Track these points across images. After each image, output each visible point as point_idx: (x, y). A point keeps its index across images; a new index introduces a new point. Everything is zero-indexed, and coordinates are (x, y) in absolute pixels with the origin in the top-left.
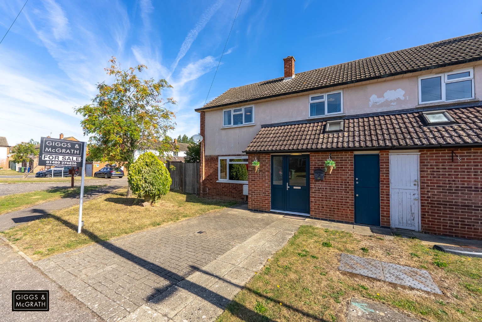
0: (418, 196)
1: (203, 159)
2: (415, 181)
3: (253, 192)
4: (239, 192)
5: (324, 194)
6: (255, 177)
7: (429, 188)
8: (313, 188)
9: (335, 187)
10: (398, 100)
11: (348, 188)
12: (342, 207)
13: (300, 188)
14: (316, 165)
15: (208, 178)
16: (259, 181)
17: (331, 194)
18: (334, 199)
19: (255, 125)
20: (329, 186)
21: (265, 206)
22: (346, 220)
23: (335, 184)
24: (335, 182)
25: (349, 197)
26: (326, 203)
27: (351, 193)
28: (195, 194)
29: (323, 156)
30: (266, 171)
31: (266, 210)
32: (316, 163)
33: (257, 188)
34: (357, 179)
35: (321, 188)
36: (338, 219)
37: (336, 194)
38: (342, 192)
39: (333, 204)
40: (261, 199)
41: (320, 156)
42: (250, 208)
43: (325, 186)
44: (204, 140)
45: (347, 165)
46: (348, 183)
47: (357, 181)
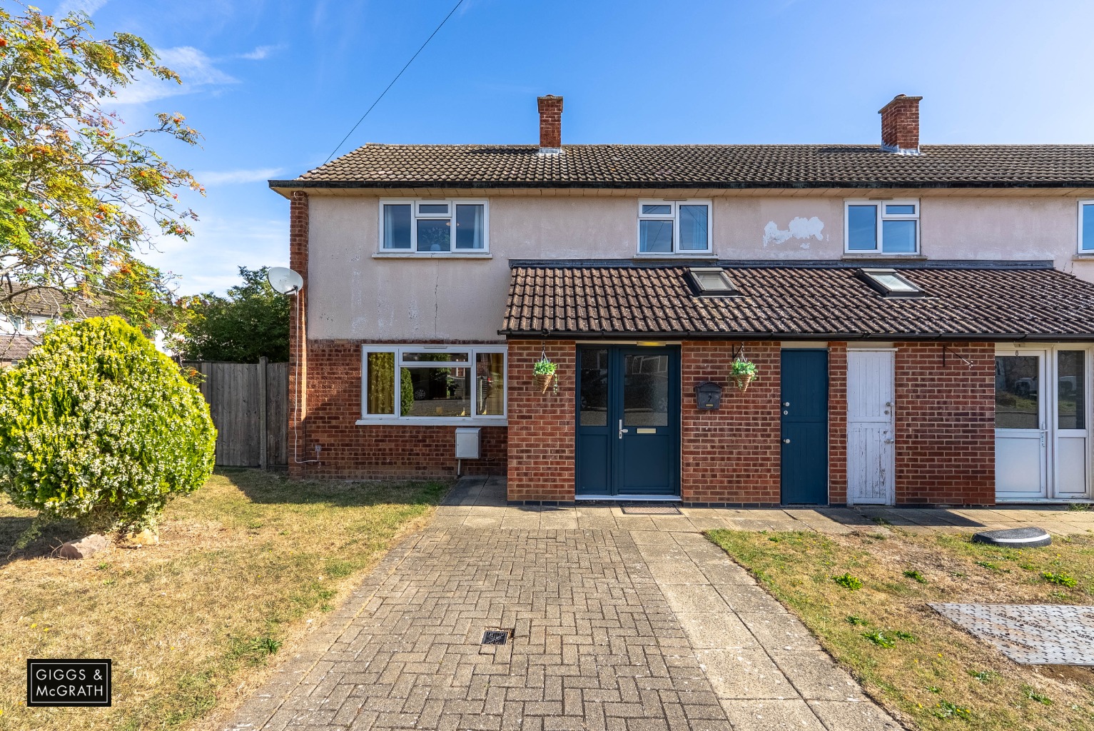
0: (891, 436)
1: (301, 351)
2: (888, 405)
3: (522, 451)
4: (436, 450)
5: (717, 444)
6: (529, 406)
7: (910, 417)
8: (692, 430)
9: (741, 424)
10: (813, 239)
11: (770, 425)
12: (757, 471)
13: (653, 431)
14: (698, 373)
15: (321, 413)
16: (542, 417)
17: (732, 441)
18: (739, 453)
19: (490, 256)
20: (728, 424)
21: (562, 486)
22: (764, 499)
23: (742, 419)
24: (741, 413)
25: (769, 447)
26: (720, 465)
27: (776, 436)
28: (259, 466)
29: (716, 349)
30: (565, 389)
31: (563, 497)
32: (698, 367)
33: (536, 440)
34: (788, 404)
35: (709, 430)
36: (748, 499)
37: (743, 441)
38: (756, 436)
39: (737, 465)
40: (549, 468)
41: (710, 351)
42: (515, 497)
43: (719, 424)
44: (306, 287)
45: (767, 373)
46: (769, 413)
47: (787, 408)
